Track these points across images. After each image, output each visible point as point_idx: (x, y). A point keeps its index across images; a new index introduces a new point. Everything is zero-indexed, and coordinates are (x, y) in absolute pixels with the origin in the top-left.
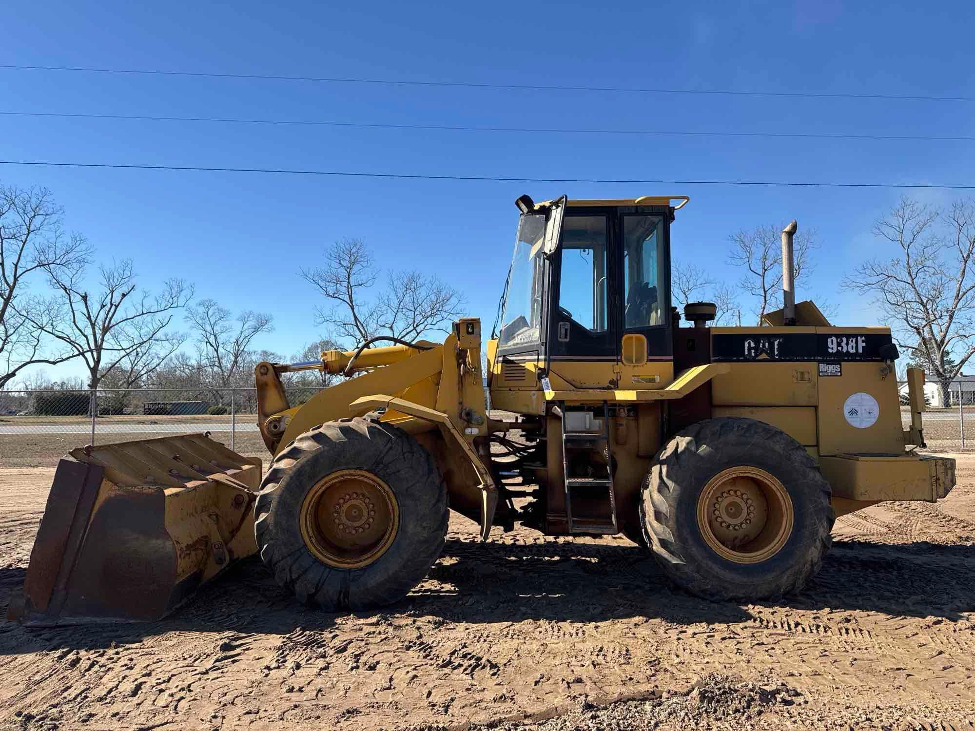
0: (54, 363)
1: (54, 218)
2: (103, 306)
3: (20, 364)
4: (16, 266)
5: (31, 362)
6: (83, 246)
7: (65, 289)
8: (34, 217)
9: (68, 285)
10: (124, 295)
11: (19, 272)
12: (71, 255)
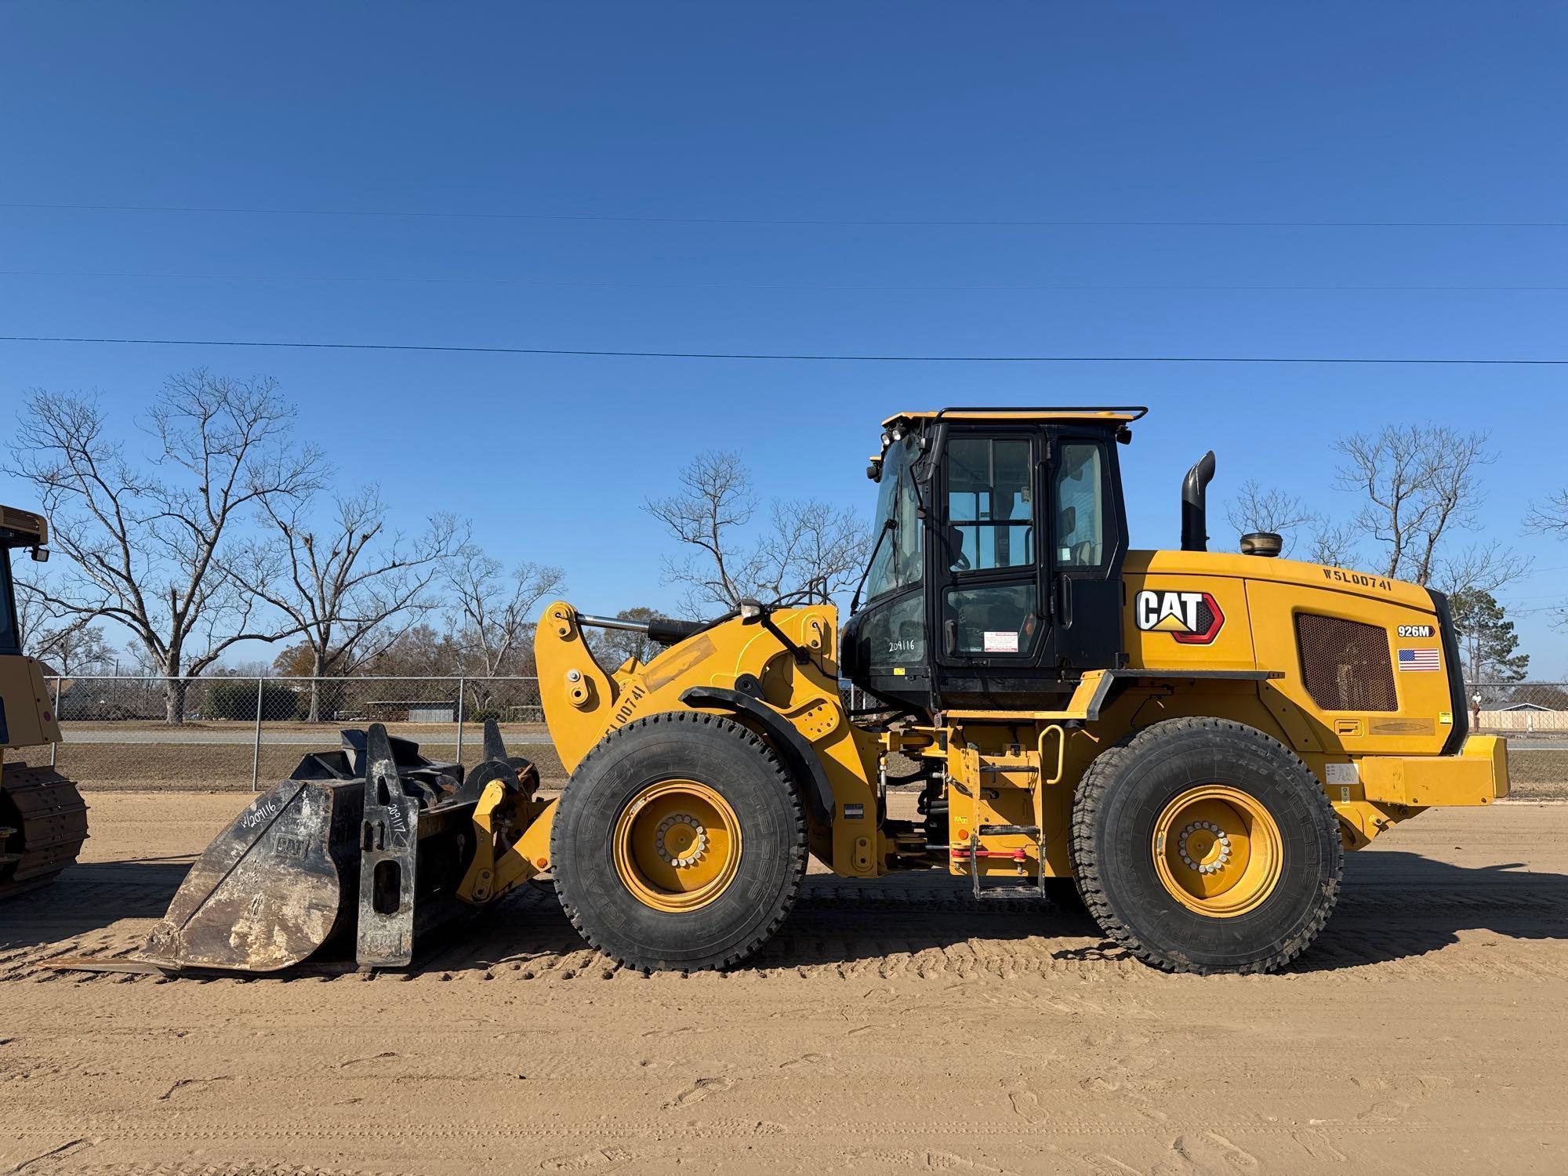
0: (271, 640)
1: (280, 423)
2: (336, 554)
3: (224, 641)
4: (226, 494)
5: (240, 638)
6: (317, 465)
7: (285, 529)
8: (255, 420)
9: (288, 522)
10: (365, 538)
11: (230, 502)
12: (301, 478)
